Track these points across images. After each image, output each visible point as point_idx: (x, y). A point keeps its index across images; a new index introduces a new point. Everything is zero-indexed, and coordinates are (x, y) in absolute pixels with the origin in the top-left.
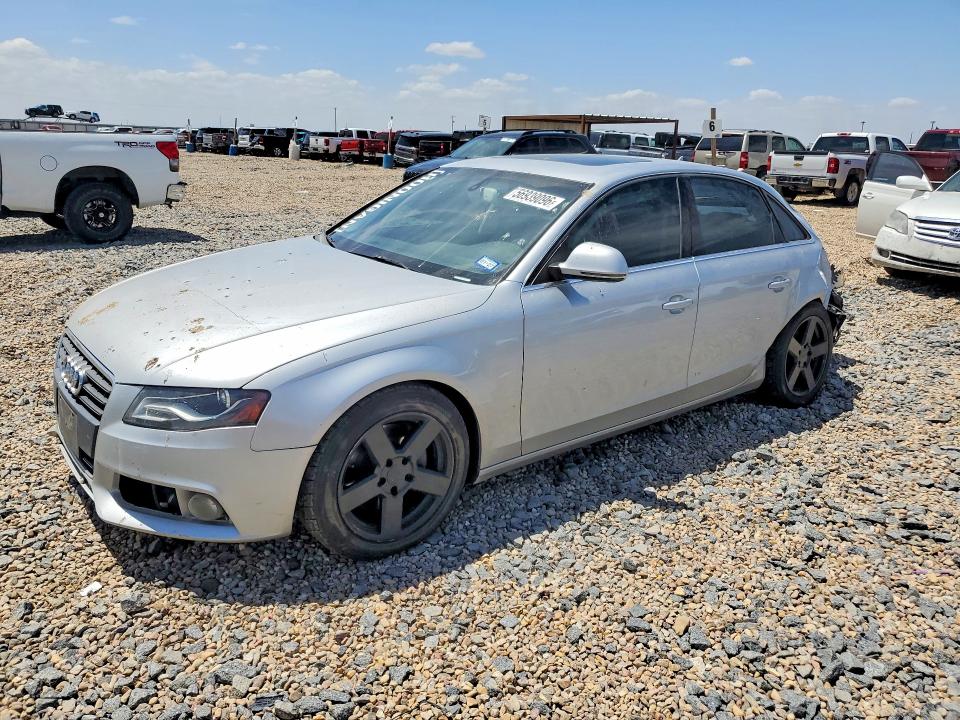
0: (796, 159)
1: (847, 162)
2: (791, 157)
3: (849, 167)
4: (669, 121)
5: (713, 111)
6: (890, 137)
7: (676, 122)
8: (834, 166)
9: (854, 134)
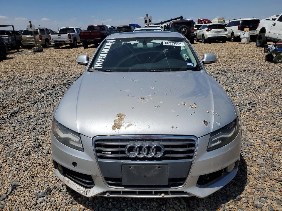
0: (58, 35)
1: (73, 35)
2: (57, 35)
3: (73, 37)
4: (10, 26)
5: (30, 22)
6: (78, 28)
7: (13, 26)
8: (70, 36)
9: (70, 28)
